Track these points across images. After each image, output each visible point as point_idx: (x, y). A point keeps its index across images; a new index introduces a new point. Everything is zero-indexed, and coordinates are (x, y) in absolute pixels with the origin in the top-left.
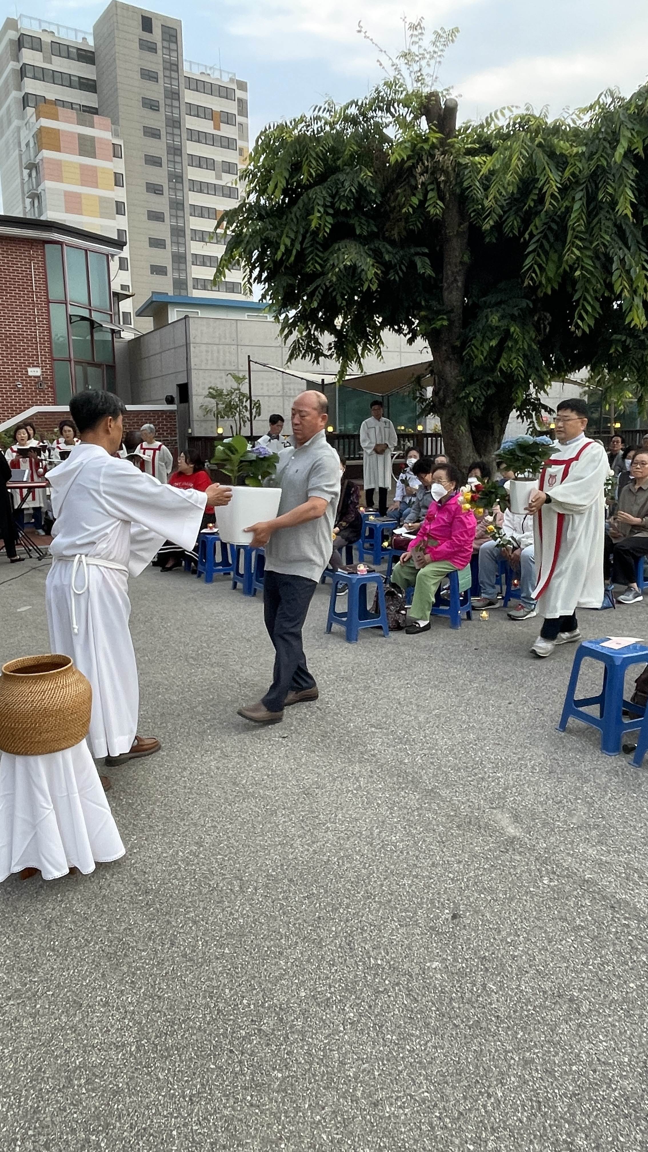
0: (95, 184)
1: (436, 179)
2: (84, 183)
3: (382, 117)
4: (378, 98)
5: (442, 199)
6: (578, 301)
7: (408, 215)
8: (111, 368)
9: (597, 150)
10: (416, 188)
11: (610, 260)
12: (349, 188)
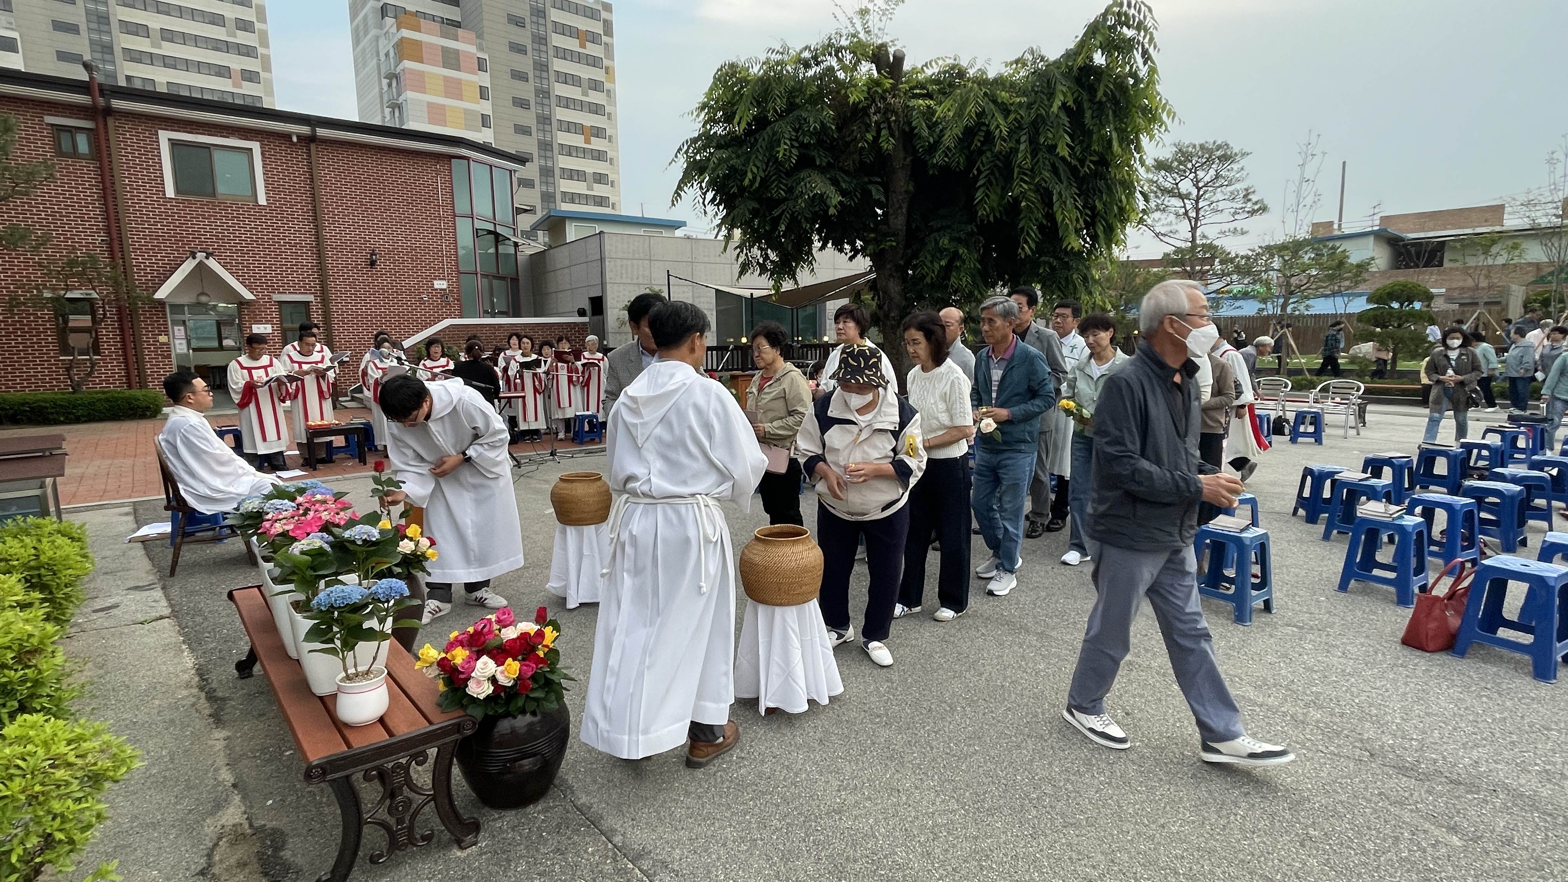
0: (460, 97)
1: (888, 119)
2: (447, 95)
3: (833, 62)
4: (829, 45)
5: (893, 136)
6: (1022, 228)
7: (863, 148)
8: (515, 280)
9: (1035, 102)
10: (870, 126)
11: (1051, 194)
12: (814, 125)
